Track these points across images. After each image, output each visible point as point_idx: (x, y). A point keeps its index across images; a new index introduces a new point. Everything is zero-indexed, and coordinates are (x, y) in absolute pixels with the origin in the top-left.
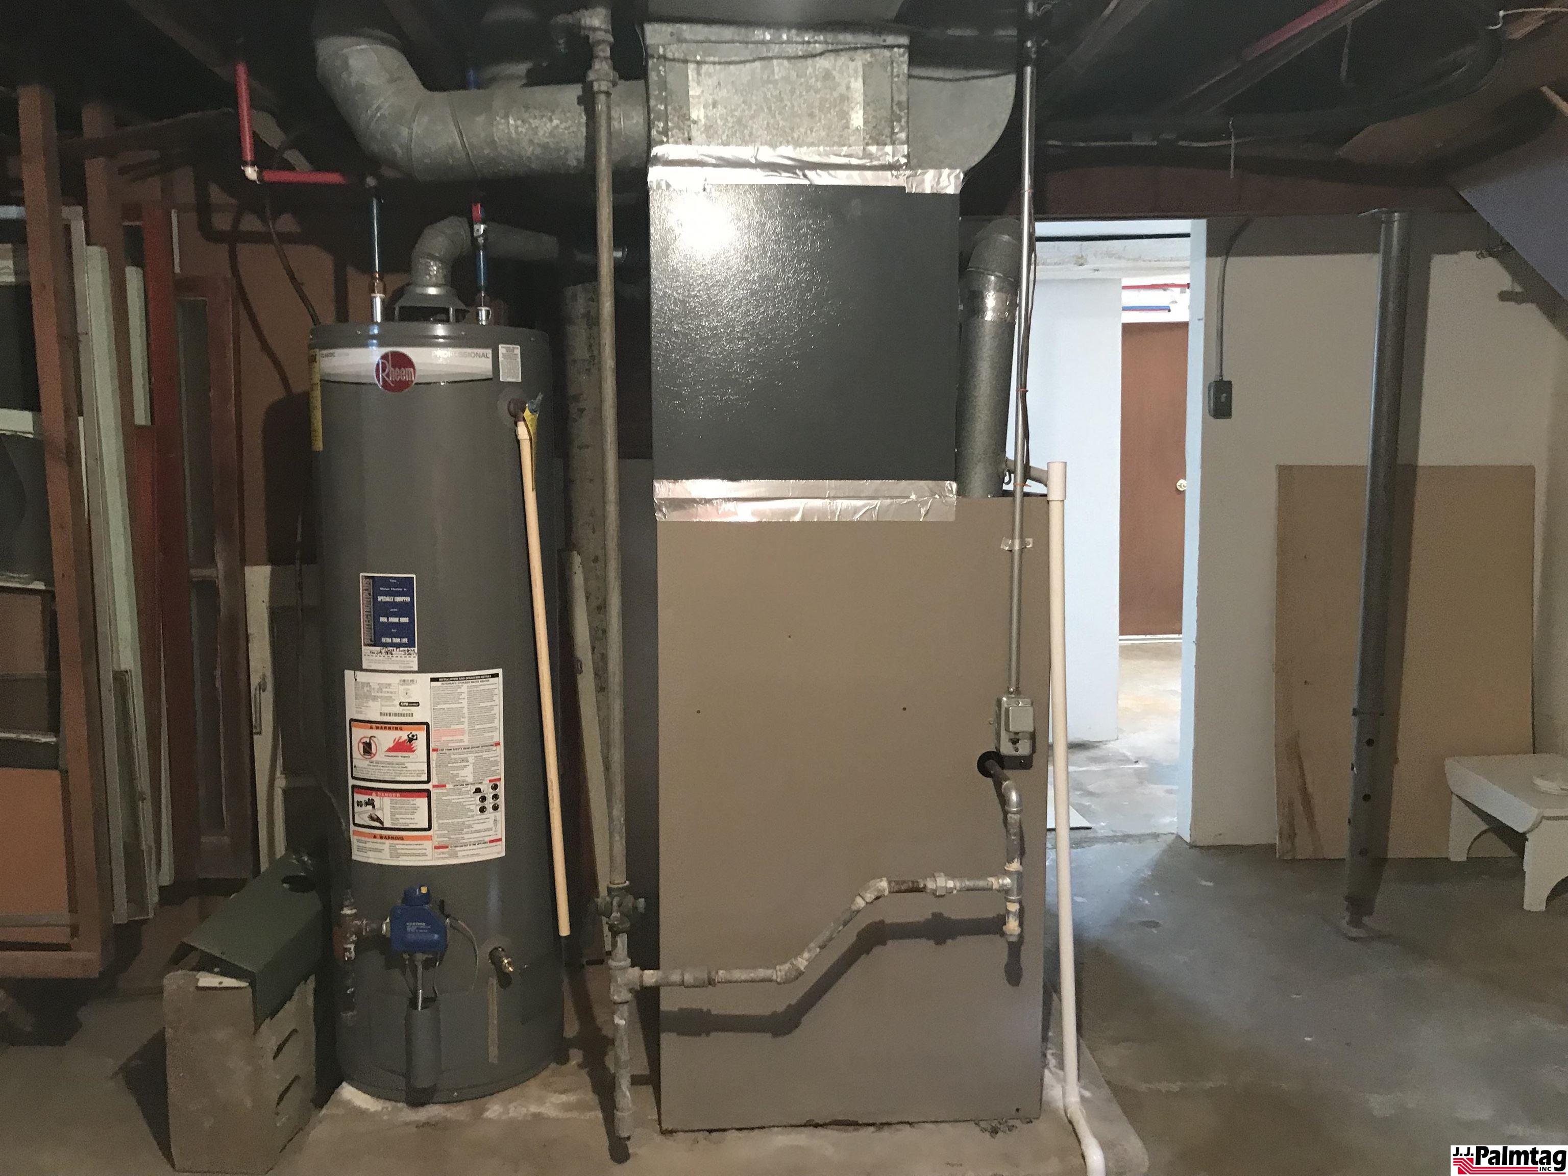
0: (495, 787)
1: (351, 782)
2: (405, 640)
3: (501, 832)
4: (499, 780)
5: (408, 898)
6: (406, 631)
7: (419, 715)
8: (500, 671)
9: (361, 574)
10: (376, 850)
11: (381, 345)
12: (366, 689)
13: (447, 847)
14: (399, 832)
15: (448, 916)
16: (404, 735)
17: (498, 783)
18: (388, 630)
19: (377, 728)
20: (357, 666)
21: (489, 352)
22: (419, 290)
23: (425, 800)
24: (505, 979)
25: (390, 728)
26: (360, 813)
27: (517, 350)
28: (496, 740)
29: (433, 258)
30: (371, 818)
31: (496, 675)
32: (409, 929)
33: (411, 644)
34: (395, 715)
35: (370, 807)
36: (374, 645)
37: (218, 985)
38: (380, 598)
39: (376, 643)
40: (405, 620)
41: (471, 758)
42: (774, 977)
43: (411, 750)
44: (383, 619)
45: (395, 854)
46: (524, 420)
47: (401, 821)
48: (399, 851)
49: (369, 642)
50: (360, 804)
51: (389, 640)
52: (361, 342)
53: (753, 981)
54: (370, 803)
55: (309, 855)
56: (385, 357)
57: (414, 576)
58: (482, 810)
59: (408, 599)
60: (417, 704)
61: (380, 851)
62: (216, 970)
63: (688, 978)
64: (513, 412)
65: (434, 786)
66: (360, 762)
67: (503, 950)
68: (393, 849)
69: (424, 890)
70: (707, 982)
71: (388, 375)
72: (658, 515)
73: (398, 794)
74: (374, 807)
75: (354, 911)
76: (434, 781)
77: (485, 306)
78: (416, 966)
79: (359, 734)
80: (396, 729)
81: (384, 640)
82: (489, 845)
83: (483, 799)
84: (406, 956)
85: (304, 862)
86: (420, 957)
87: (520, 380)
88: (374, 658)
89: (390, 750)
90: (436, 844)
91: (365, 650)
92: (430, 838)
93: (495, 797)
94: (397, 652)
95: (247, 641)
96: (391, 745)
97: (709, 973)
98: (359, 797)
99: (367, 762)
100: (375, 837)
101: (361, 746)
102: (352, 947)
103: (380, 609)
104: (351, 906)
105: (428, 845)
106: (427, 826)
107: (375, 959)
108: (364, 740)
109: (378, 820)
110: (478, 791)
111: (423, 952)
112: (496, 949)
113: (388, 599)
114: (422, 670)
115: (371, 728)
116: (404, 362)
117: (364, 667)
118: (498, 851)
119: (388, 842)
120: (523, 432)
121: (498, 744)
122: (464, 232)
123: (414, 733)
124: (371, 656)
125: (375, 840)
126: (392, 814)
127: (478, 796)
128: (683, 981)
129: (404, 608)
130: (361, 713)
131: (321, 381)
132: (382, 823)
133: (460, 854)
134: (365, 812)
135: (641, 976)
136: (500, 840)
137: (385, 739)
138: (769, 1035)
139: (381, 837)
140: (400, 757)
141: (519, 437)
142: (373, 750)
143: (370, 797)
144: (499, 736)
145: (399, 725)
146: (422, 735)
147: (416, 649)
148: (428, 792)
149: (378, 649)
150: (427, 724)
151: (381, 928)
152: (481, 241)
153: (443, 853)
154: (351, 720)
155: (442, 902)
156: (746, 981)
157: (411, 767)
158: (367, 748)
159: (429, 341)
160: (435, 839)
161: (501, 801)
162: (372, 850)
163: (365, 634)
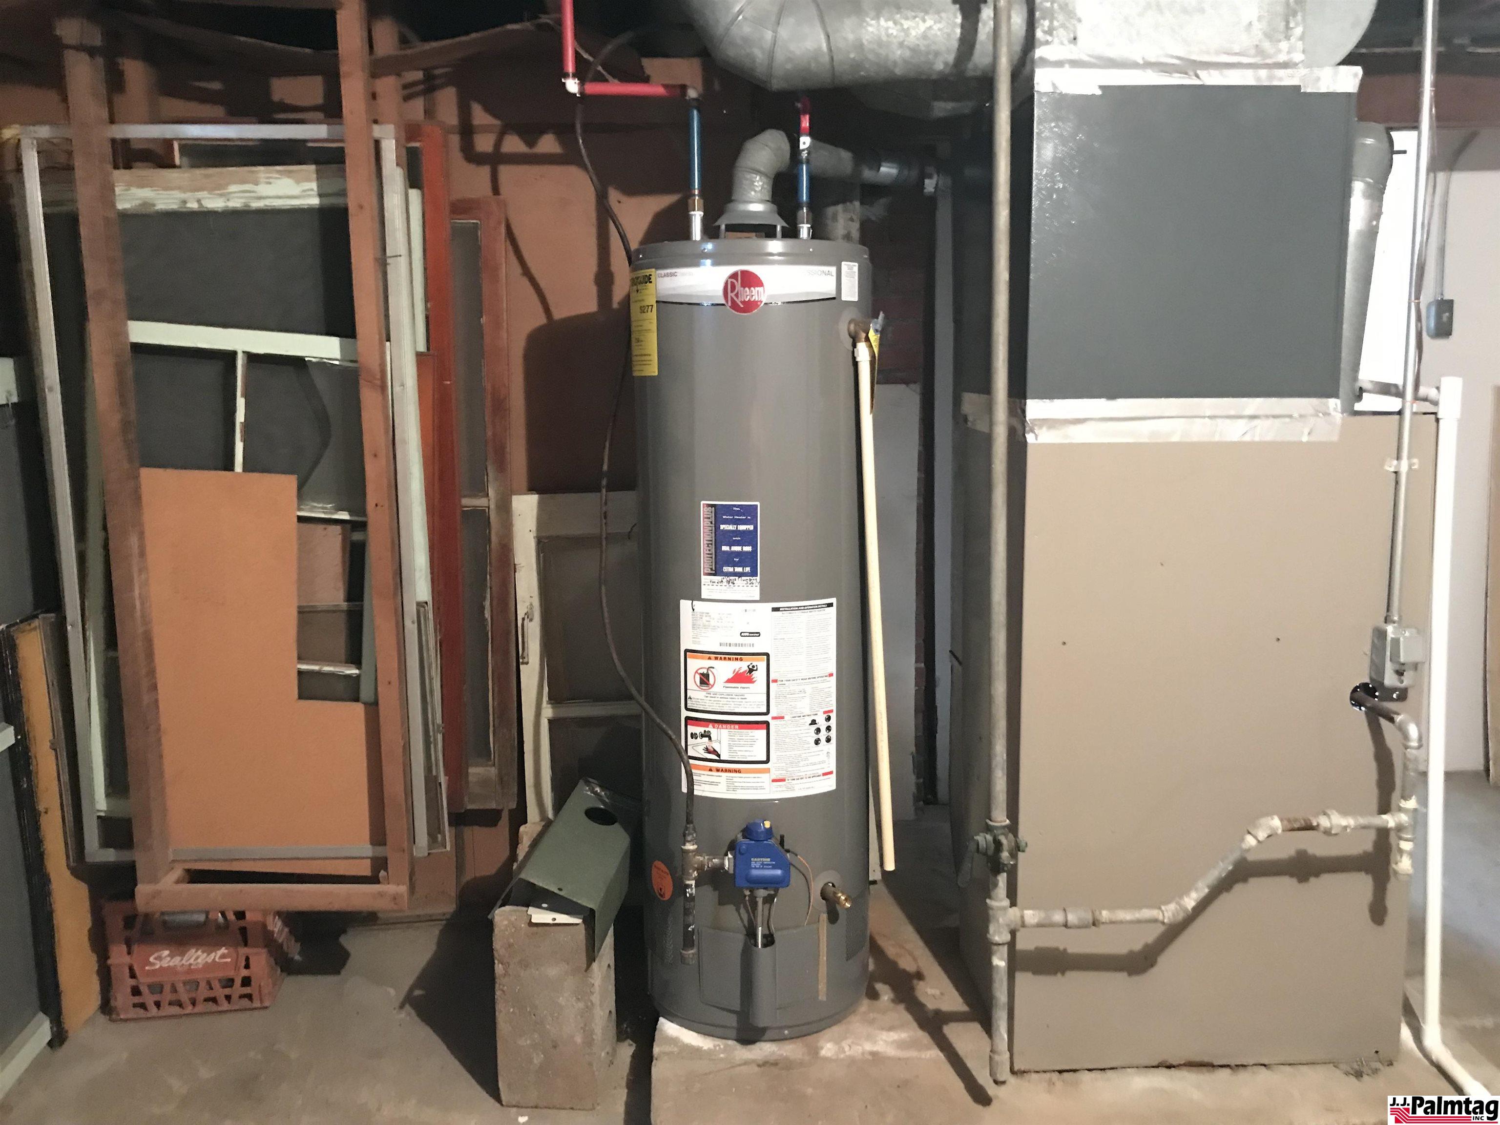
0: (828, 719)
1: (684, 714)
2: (748, 569)
3: (832, 766)
4: (831, 711)
5: (748, 832)
6: (749, 560)
7: (758, 645)
8: (833, 600)
9: (702, 502)
10: (712, 783)
11: (717, 263)
12: (705, 619)
13: (783, 780)
14: (736, 765)
15: (788, 851)
16: (743, 666)
17: (830, 714)
18: (731, 559)
19: (716, 658)
20: (695, 595)
21: (833, 269)
23: (765, 731)
24: (833, 917)
25: (729, 659)
26: (694, 745)
27: (855, 267)
28: (830, 671)
29: (758, 172)
30: (707, 750)
31: (830, 605)
32: (753, 865)
33: (754, 573)
34: (736, 645)
35: (706, 739)
36: (714, 575)
37: (551, 922)
38: (722, 527)
39: (716, 572)
40: (748, 549)
41: (808, 689)
42: (1161, 918)
43: (750, 681)
44: (725, 548)
45: (732, 788)
46: (867, 339)
47: (739, 753)
48: (736, 784)
49: (710, 571)
50: (694, 736)
51: (731, 569)
52: (693, 260)
54: (707, 735)
55: (600, 786)
56: (734, 276)
57: (758, 503)
58: (817, 742)
59: (751, 527)
60: (758, 634)
61: (717, 784)
62: (545, 905)
63: (1072, 918)
64: (853, 334)
65: (774, 718)
66: (697, 696)
67: (833, 886)
68: (729, 781)
69: (767, 824)
70: (1091, 921)
71: (737, 295)
72: (1030, 438)
73: (737, 726)
74: (710, 738)
75: (695, 847)
76: (773, 713)
77: (807, 223)
78: (756, 903)
79: (695, 665)
80: (737, 659)
81: (726, 569)
82: (822, 778)
83: (818, 731)
84: (747, 893)
86: (761, 893)
87: (856, 299)
88: (715, 587)
89: (729, 681)
90: (774, 777)
91: (705, 579)
92: (768, 771)
93: (829, 729)
94: (739, 581)
95: (515, 572)
96: (731, 675)
97: (1093, 913)
98: (692, 729)
99: (704, 693)
100: (711, 770)
101: (698, 678)
102: (693, 883)
103: (720, 538)
104: (695, 841)
105: (766, 778)
106: (765, 759)
107: (709, 895)
108: (701, 671)
109: (715, 752)
110: (814, 722)
111: (765, 888)
112: (826, 884)
113: (731, 527)
114: (765, 598)
115: (710, 658)
117: (702, 597)
118: (830, 784)
119: (724, 775)
120: (863, 354)
121: (831, 675)
122: (786, 146)
123: (754, 664)
124: (710, 586)
125: (710, 773)
126: (730, 745)
127: (814, 727)
128: (1066, 922)
129: (749, 538)
130: (699, 643)
131: (657, 302)
132: (719, 756)
133: (797, 787)
134: (697, 745)
135: (1022, 917)
136: (831, 773)
137: (723, 670)
139: (718, 770)
140: (739, 688)
141: (858, 359)
142: (711, 681)
143: (707, 729)
144: (833, 669)
145: (738, 656)
146: (762, 665)
147: (758, 578)
148: (767, 724)
149: (719, 578)
150: (767, 655)
151: (723, 864)
152: (805, 155)
153: (780, 786)
154: (686, 651)
155: (782, 837)
156: (1131, 922)
157: (750, 698)
158: (705, 680)
160: (772, 771)
161: (833, 734)
162: (706, 782)
163: (705, 562)
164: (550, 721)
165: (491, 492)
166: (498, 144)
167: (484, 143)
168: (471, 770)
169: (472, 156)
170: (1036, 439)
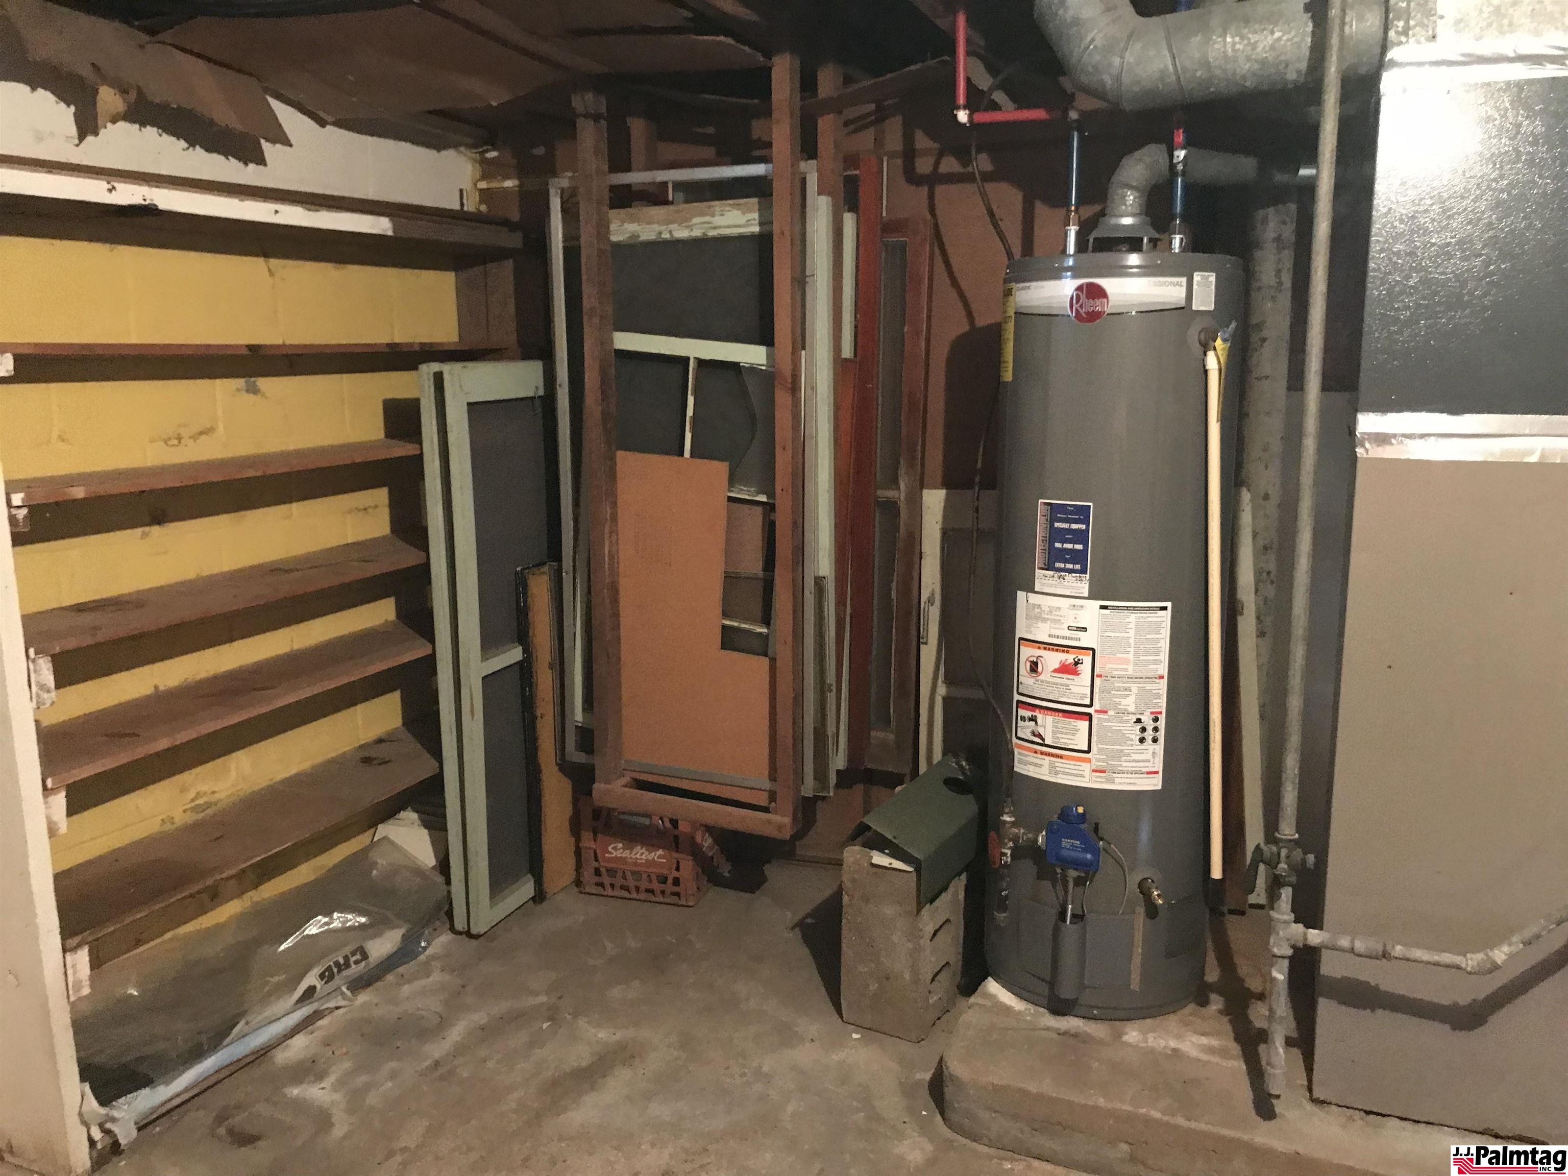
0: (1156, 720)
1: (1017, 697)
2: (1078, 567)
3: (1159, 765)
4: (1160, 713)
5: (1065, 815)
6: (1079, 558)
7: (1086, 640)
8: (1169, 604)
9: (1040, 501)
10: (1036, 765)
11: (1074, 277)
12: (1037, 610)
13: (1104, 772)
14: (1059, 751)
15: (1102, 839)
16: (1070, 658)
17: (1159, 716)
18: (1062, 555)
19: (1045, 649)
20: (1030, 588)
21: (1184, 280)
22: (1113, 221)
23: (1087, 723)
24: (1152, 911)
25: (1057, 650)
26: (1023, 728)
27: (1212, 277)
28: (1160, 673)
29: (1131, 187)
30: (1034, 734)
31: (1165, 608)
32: (1063, 844)
33: (1083, 571)
34: (1063, 638)
35: (1033, 723)
36: (1047, 569)
37: (887, 865)
38: (1057, 525)
39: (1049, 567)
40: (1079, 547)
41: (1135, 688)
42: (1463, 966)
43: (1076, 673)
44: (1058, 545)
45: (1054, 770)
46: (1215, 349)
47: (1062, 740)
48: (1058, 769)
49: (1043, 566)
50: (1023, 719)
51: (1062, 565)
52: (1056, 274)
53: (1437, 964)
54: (1033, 719)
55: (966, 760)
56: (1080, 288)
57: (1091, 504)
58: (1142, 740)
59: (1083, 527)
60: (1084, 629)
61: (1040, 766)
62: (887, 851)
63: (1359, 946)
64: (1203, 342)
65: (1096, 711)
66: (1026, 680)
67: (1153, 881)
68: (1052, 767)
69: (1081, 810)
70: (1381, 953)
71: (1081, 306)
72: (1359, 451)
73: (1061, 714)
74: (1036, 723)
75: (1013, 819)
76: (1097, 705)
77: (1179, 233)
78: (1067, 881)
79: (1027, 653)
80: (1063, 651)
81: (1057, 565)
82: (1145, 776)
83: (1143, 730)
84: (1059, 871)
85: (961, 767)
86: (1073, 874)
87: (1212, 308)
88: (1046, 582)
89: (1056, 671)
90: (1094, 767)
91: (1039, 573)
92: (1088, 761)
93: (1156, 729)
94: (1069, 577)
95: (921, 559)
96: (1057, 666)
97: (1385, 946)
98: (1023, 712)
99: (1033, 680)
100: (1036, 752)
101: (1028, 664)
102: (1009, 852)
103: (1054, 535)
104: (1010, 813)
105: (1086, 767)
106: (1086, 749)
107: (1028, 868)
108: (1031, 659)
109: (1040, 736)
110: (1139, 721)
111: (1076, 869)
112: (1146, 879)
113: (1065, 525)
114: (1092, 596)
115: (1039, 648)
116: (1097, 292)
117: (1036, 589)
118: (1155, 783)
119: (1047, 758)
120: (1212, 362)
121: (1162, 677)
122: (1163, 159)
123: (1080, 657)
124: (1044, 579)
125: (1035, 755)
126: (1053, 732)
127: (1139, 726)
128: (1353, 949)
129: (1081, 537)
130: (1031, 632)
131: (1015, 313)
132: (1043, 740)
133: (1117, 780)
134: (1028, 727)
135: (1305, 934)
136: (1157, 773)
137: (1052, 660)
138: (1447, 1027)
139: (1042, 753)
140: (1065, 679)
141: (1207, 367)
142: (1040, 669)
143: (1034, 714)
144: (1163, 670)
145: (1066, 648)
146: (1087, 660)
147: (1088, 576)
148: (1089, 717)
149: (1051, 573)
150: (1093, 650)
151: (1037, 840)
152: (1180, 167)
153: (1100, 777)
154: (1021, 639)
155: (1097, 825)
156: (1429, 963)
157: (1075, 689)
158: (1034, 667)
159: (1121, 271)
160: (1093, 761)
161: (1161, 735)
162: (1031, 764)
163: (1039, 558)
164: (945, 699)
165: (902, 486)
166: (937, 165)
167: (924, 166)
168: (873, 733)
169: (912, 178)
170: (1367, 453)
